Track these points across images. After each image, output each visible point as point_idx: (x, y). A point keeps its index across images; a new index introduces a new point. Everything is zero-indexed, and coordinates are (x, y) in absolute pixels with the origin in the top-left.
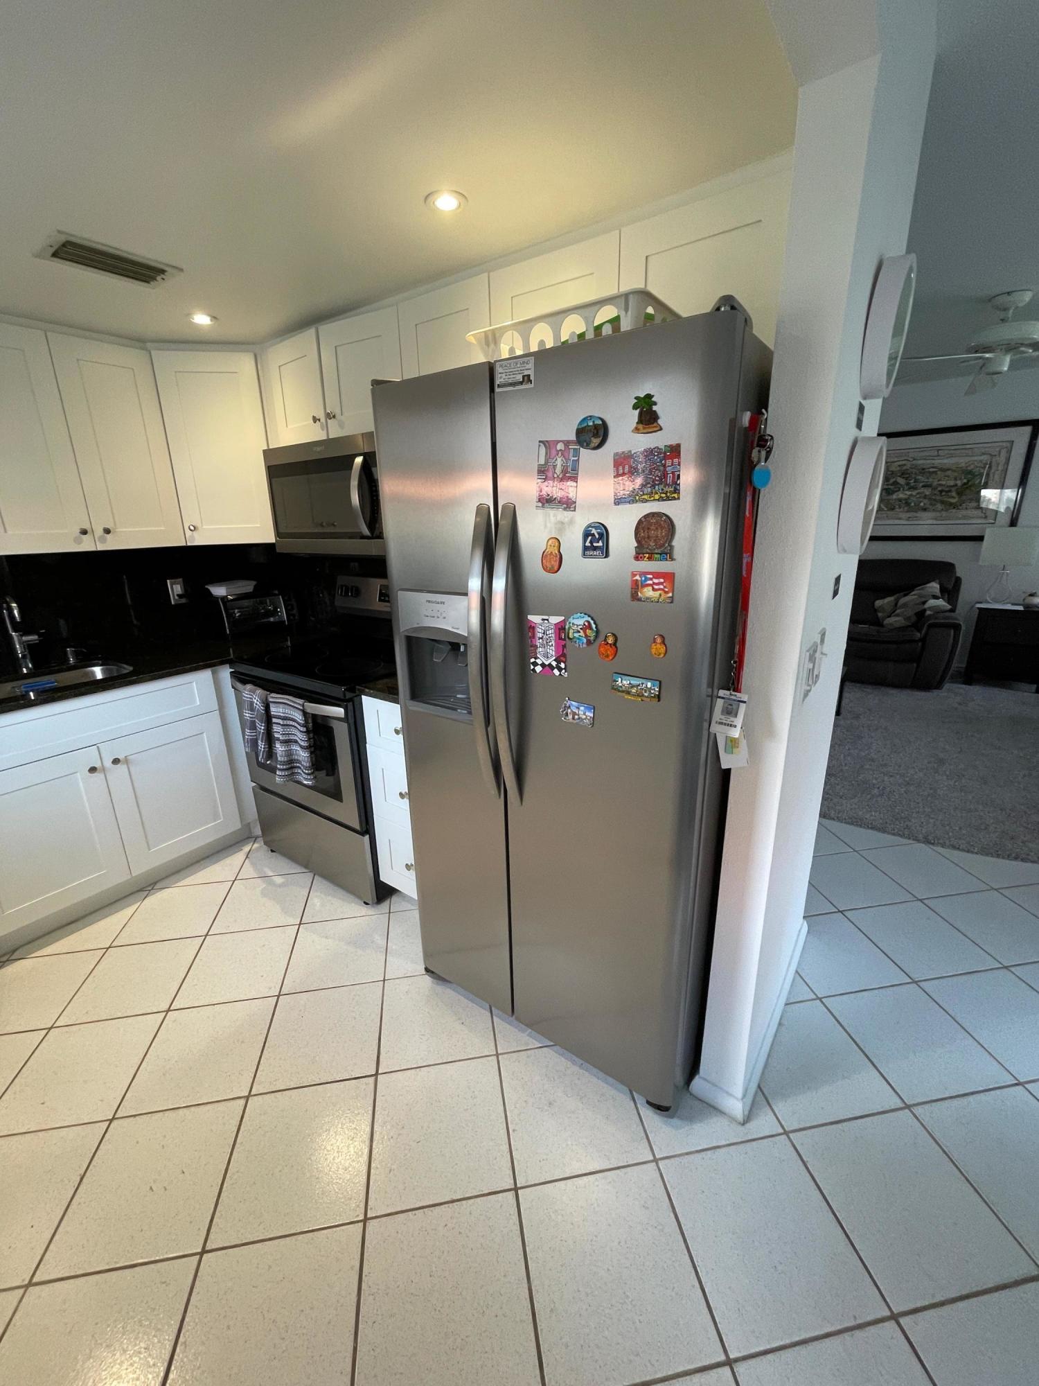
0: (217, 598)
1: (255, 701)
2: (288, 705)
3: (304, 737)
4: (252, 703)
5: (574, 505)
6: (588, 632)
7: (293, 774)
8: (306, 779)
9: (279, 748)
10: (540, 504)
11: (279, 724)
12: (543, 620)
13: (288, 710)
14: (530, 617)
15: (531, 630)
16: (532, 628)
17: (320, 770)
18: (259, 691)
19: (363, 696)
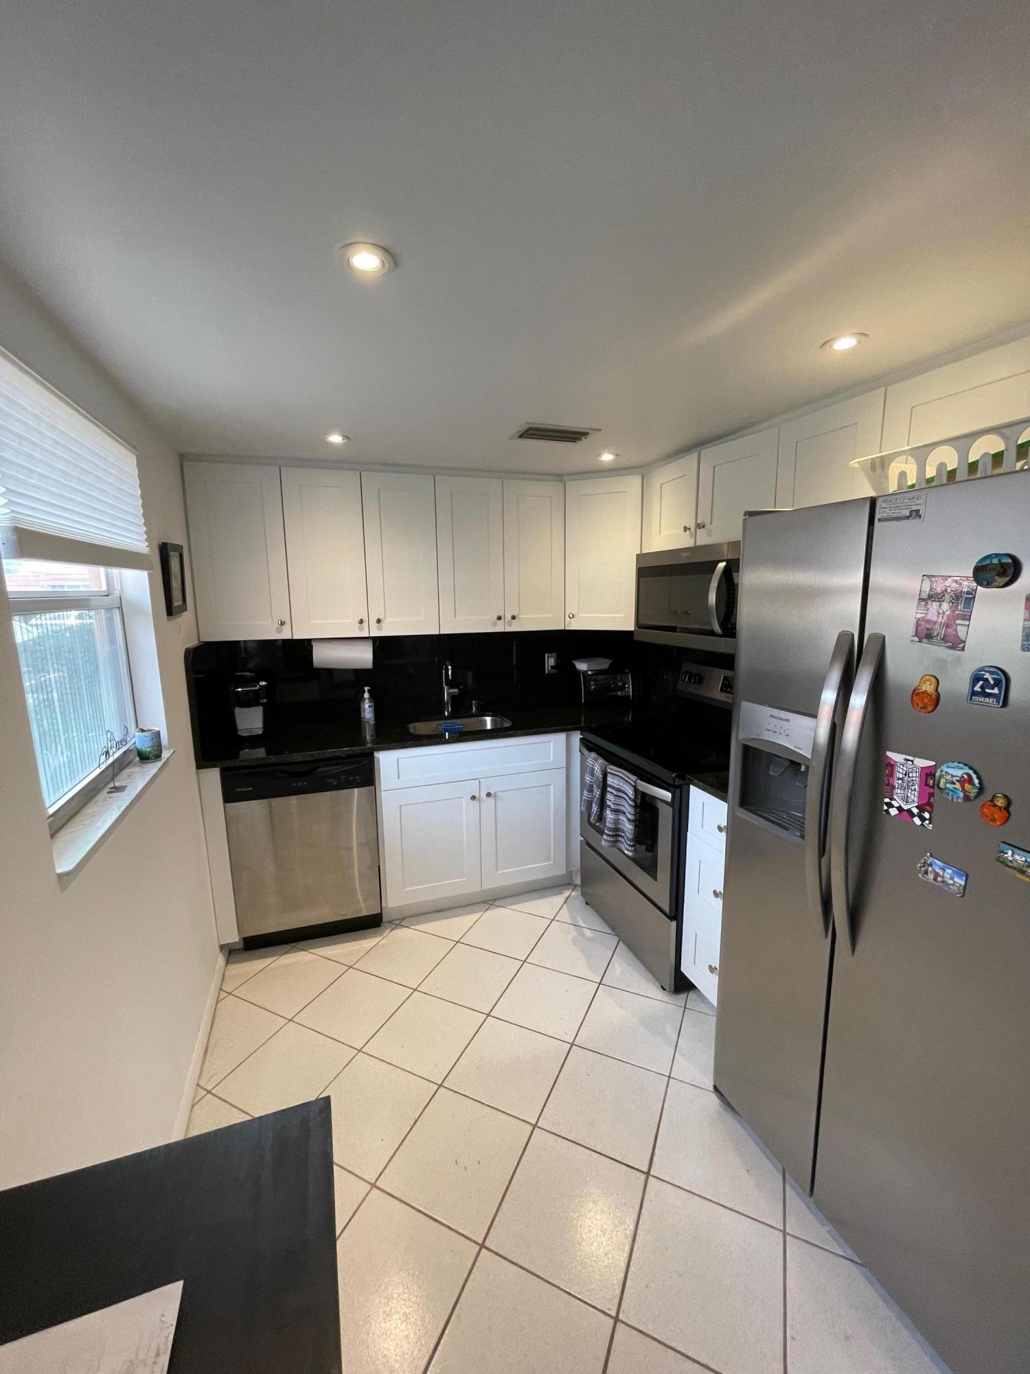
0: (580, 672)
1: (596, 769)
2: (622, 778)
3: (631, 810)
4: (593, 770)
5: (962, 645)
6: (967, 786)
7: (617, 841)
8: (628, 850)
9: (609, 815)
10: (917, 639)
11: (612, 793)
12: (906, 760)
13: (622, 783)
14: (889, 754)
15: (889, 769)
16: (891, 766)
17: (640, 844)
18: (601, 761)
19: (692, 787)
